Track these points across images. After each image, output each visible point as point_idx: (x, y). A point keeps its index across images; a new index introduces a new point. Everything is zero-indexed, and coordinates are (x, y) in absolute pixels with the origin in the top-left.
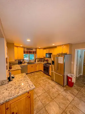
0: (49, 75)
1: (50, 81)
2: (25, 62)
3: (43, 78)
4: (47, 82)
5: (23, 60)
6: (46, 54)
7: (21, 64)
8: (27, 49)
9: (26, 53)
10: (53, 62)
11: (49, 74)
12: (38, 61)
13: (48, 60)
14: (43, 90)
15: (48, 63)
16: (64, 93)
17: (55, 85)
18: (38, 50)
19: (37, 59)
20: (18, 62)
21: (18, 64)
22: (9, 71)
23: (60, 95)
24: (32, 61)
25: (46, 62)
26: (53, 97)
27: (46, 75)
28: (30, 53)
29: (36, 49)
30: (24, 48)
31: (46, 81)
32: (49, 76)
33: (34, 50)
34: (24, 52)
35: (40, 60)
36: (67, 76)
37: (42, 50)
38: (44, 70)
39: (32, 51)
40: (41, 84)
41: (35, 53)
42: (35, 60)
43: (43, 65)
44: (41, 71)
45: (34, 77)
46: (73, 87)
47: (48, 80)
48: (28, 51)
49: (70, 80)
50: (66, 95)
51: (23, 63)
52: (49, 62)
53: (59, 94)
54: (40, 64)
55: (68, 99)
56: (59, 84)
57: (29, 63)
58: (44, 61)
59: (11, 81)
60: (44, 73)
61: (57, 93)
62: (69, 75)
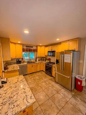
0: (52, 76)
1: (53, 83)
2: (24, 61)
3: (45, 80)
4: (51, 85)
5: (22, 58)
6: (48, 52)
7: (19, 63)
8: (26, 47)
9: (25, 51)
10: (57, 61)
11: (52, 74)
12: (39, 60)
13: (50, 59)
14: (46, 96)
15: (50, 63)
16: (73, 101)
17: (60, 89)
18: (39, 47)
19: (39, 57)
20: (16, 61)
21: (17, 64)
22: (4, 72)
23: (69, 103)
24: (32, 60)
25: (48, 61)
26: (60, 106)
27: (48, 76)
28: (30, 51)
29: (37, 46)
30: (23, 45)
31: (49, 83)
32: (52, 78)
33: (34, 48)
34: (23, 50)
35: (41, 59)
36: (75, 78)
37: (43, 47)
38: (46, 70)
39: (32, 48)
40: (43, 87)
41: (36, 51)
42: (36, 59)
43: (45, 65)
44: (42, 71)
45: (34, 78)
46: (83, 91)
47: (51, 82)
48: (27, 49)
49: (79, 83)
50: (76, 103)
51: (22, 63)
52: (52, 62)
53: (67, 103)
54: (41, 63)
55: (80, 110)
56: (64, 87)
57: (28, 62)
58: (46, 60)
59: (2, 88)
60: (46, 73)
61: (63, 100)
62: (77, 77)
